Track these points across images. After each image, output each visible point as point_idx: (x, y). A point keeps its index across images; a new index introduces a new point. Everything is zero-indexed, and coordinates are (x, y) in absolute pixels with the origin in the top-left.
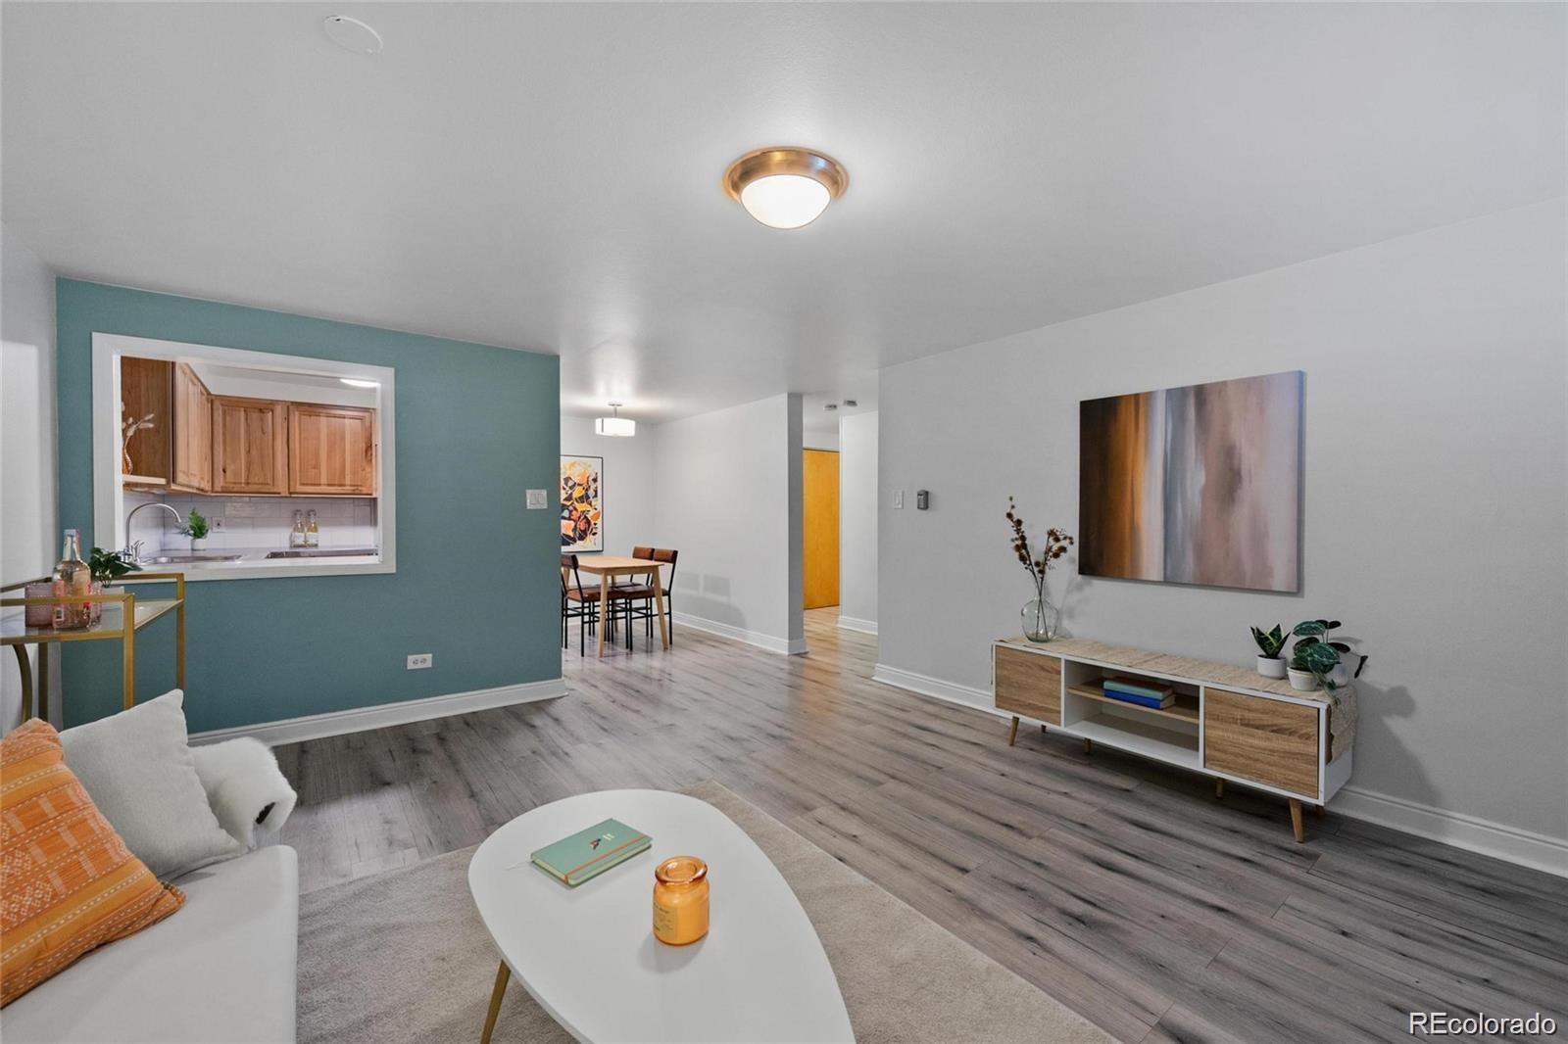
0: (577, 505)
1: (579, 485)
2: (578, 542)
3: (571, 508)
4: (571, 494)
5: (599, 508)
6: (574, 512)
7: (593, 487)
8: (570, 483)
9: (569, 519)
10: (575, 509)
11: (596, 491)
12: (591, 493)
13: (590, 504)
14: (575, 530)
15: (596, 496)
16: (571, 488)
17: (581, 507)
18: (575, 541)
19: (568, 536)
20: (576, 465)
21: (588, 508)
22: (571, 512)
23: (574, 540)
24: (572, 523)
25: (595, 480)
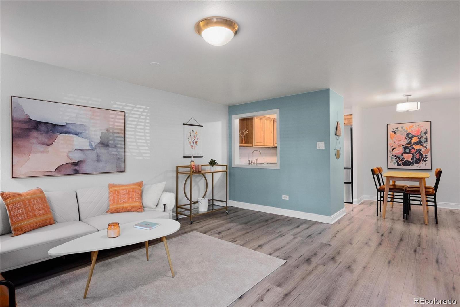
0: (414, 146)
1: (415, 136)
2: (415, 164)
3: (410, 148)
4: (411, 141)
5: (429, 147)
6: (412, 150)
7: (424, 136)
8: (410, 136)
9: (409, 153)
10: (413, 148)
11: (426, 139)
12: (423, 140)
13: (423, 146)
14: (413, 158)
15: (426, 141)
16: (410, 138)
17: (416, 147)
18: (413, 164)
19: (409, 162)
20: (414, 126)
21: (421, 147)
22: (410, 150)
23: (412, 164)
24: (411, 155)
25: (426, 133)
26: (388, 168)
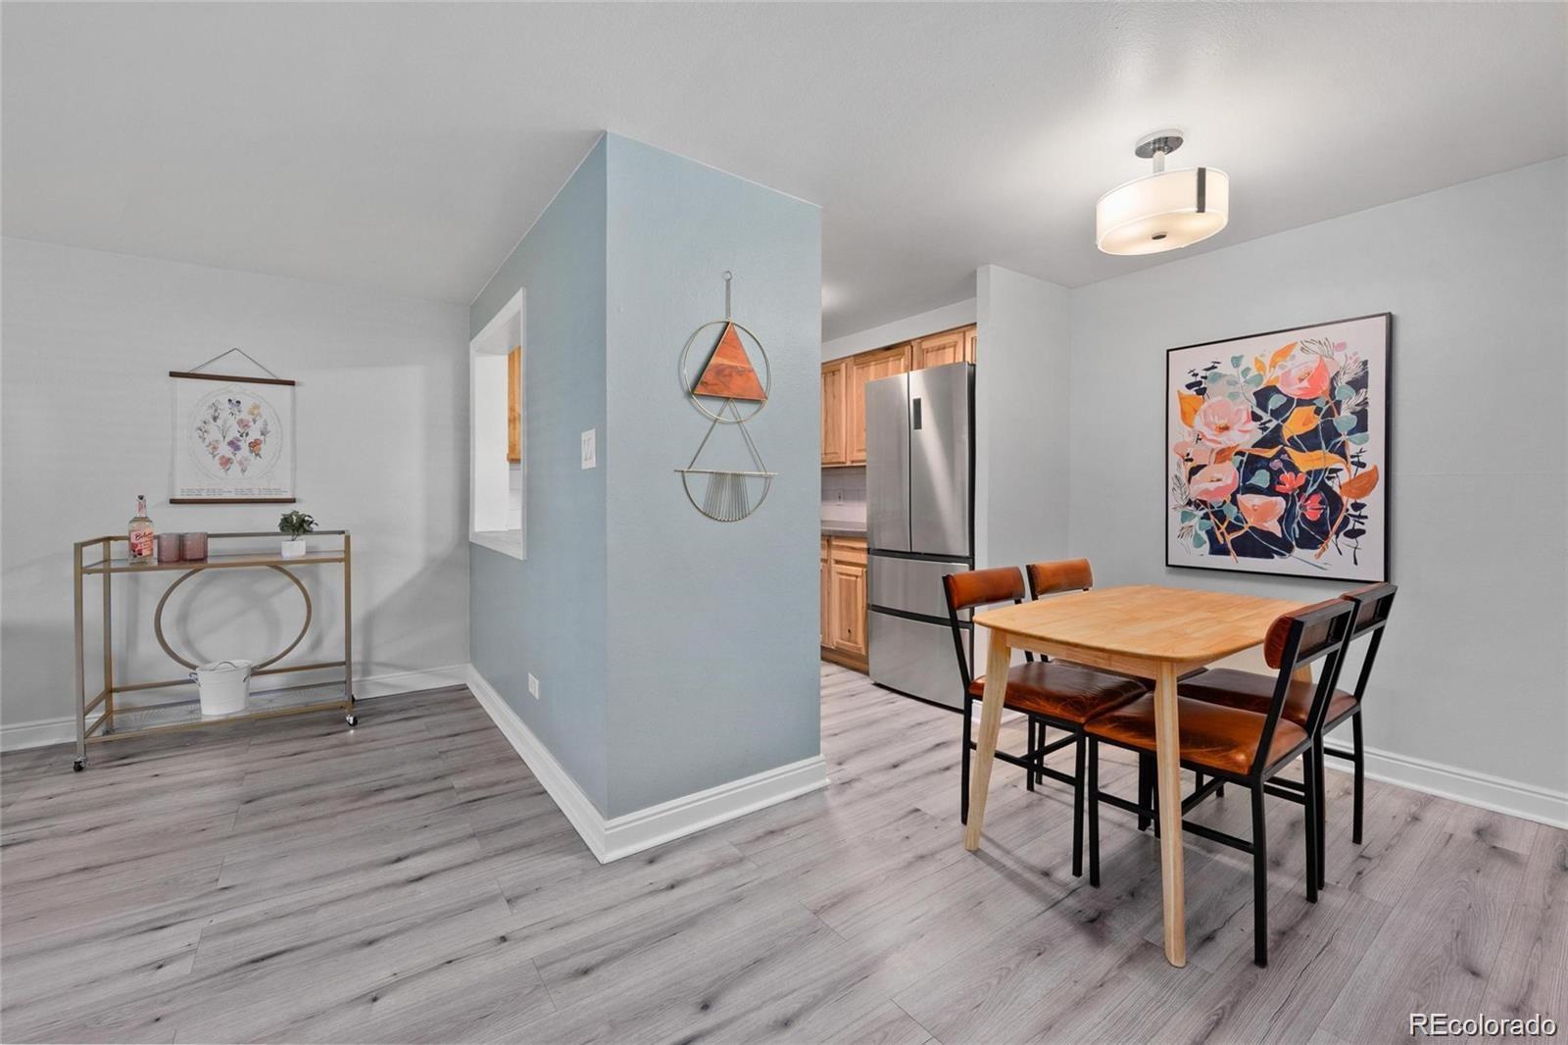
0: (1295, 456)
1: (1301, 403)
2: (1297, 551)
3: (1277, 464)
4: (1278, 428)
5: (1374, 457)
6: (1287, 476)
7: (1350, 402)
8: (1275, 402)
9: (1271, 491)
10: (1291, 467)
11: (1362, 417)
12: (1345, 419)
13: (1341, 452)
14: (1286, 519)
15: (1362, 426)
16: (1276, 414)
17: (1305, 461)
18: (1289, 549)
19: (1269, 536)
20: (1296, 351)
21: (1335, 462)
22: (1275, 476)
23: (1285, 547)
24: (1280, 503)
25: (1359, 383)
26: (1170, 563)
